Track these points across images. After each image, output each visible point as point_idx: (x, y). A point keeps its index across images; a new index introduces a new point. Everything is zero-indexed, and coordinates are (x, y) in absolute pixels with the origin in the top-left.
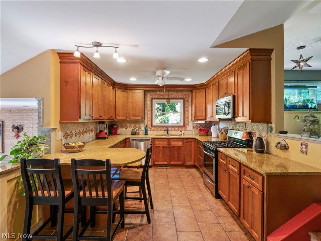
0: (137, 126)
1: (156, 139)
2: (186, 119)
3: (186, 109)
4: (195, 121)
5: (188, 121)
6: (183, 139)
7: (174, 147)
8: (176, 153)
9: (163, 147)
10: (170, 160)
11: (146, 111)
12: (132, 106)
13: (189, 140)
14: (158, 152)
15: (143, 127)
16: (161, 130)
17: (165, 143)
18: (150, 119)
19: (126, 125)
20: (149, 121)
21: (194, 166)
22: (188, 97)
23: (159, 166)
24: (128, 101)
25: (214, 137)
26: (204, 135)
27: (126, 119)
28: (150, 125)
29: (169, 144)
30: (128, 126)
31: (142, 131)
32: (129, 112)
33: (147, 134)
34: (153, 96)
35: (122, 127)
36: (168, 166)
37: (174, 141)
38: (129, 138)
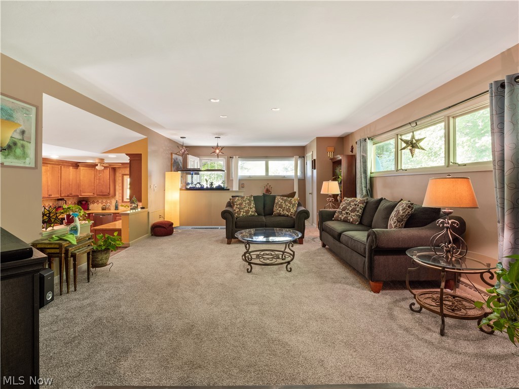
0: (109, 202)
11: (117, 187)
15: (113, 202)
18: (121, 195)
19: (98, 201)
27: (94, 195)
28: (121, 200)
30: (100, 202)
31: (112, 206)
32: (96, 188)
33: (117, 209)
35: (93, 202)
38: (93, 213)
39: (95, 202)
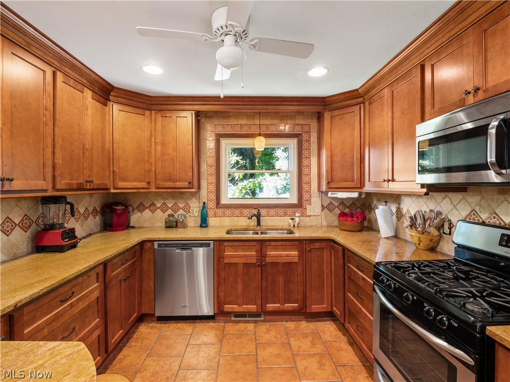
0: (181, 205)
1: (226, 244)
2: (305, 187)
3: (305, 162)
4: (330, 193)
5: (309, 192)
6: (300, 241)
7: (274, 264)
8: (281, 280)
9: (247, 265)
10: (265, 301)
11: (204, 167)
12: (163, 154)
13: (317, 245)
14: (231, 279)
15: (195, 207)
16: (242, 215)
17: (251, 254)
18: (213, 188)
19: (153, 204)
20: (211, 192)
21: (329, 315)
22: (310, 132)
23: (236, 316)
24: (153, 140)
25: (387, 238)
26: (354, 229)
27: (149, 188)
28: (215, 202)
29: (262, 255)
30: (158, 205)
31: (193, 218)
32: (155, 170)
33: (206, 227)
34: (220, 130)
35: (141, 208)
36: (259, 316)
37: (276, 248)
38: (152, 241)
39: (145, 208)
